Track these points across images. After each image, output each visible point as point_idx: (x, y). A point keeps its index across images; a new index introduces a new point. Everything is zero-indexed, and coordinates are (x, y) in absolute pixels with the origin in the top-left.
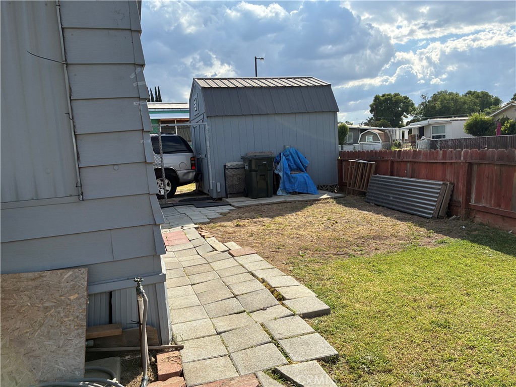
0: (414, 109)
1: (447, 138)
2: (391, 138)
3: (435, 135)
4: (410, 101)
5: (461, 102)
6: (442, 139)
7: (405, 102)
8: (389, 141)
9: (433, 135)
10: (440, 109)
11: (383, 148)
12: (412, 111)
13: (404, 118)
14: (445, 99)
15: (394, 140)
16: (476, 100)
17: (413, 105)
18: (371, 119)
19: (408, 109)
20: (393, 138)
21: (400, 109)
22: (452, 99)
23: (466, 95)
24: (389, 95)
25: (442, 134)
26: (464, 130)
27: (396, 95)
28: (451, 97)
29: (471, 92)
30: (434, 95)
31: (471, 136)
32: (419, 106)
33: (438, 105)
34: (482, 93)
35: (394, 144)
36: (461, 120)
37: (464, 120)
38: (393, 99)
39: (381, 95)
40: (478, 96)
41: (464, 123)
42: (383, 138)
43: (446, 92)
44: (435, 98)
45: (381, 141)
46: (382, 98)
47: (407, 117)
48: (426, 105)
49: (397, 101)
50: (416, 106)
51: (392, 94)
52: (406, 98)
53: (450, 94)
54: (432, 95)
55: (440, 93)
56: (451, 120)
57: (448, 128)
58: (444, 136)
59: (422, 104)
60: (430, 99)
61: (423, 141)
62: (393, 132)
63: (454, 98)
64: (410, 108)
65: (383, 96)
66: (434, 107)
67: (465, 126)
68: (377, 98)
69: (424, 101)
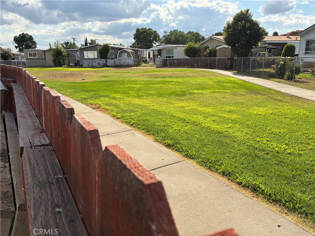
0: (160, 39)
1: (175, 58)
2: (140, 56)
3: (168, 55)
4: (157, 34)
5: (185, 37)
6: (172, 58)
7: (154, 34)
8: (138, 58)
9: (167, 55)
10: (174, 40)
11: (134, 62)
12: (158, 40)
13: (154, 44)
14: (177, 35)
15: (142, 58)
16: (193, 37)
17: (159, 36)
18: (134, 43)
19: (156, 39)
20: (142, 56)
21: (151, 38)
22: (181, 35)
23: (188, 34)
24: (145, 29)
25: (172, 55)
26: (183, 53)
27: (150, 29)
28: (180, 33)
29: (190, 32)
30: (171, 31)
31: (187, 57)
32: (162, 38)
33: (173, 38)
34: (196, 33)
35: (142, 60)
36: (183, 47)
37: (184, 47)
38: (148, 32)
39: (140, 29)
40: (194, 35)
41: (184, 48)
42: (134, 56)
43: (178, 31)
44: (172, 33)
45: (132, 58)
46: (141, 31)
47: (155, 44)
48: (166, 37)
49: (150, 33)
50: (161, 37)
51: (147, 28)
52: (155, 32)
53: (180, 32)
54: (170, 31)
55: (175, 31)
56: (176, 46)
57: (175, 51)
58: (173, 56)
59: (164, 36)
60: (168, 34)
61: (159, 59)
62: (142, 52)
63: (181, 34)
64: (158, 39)
65: (142, 29)
66: (170, 39)
67: (184, 50)
68: (138, 30)
69: (165, 35)
